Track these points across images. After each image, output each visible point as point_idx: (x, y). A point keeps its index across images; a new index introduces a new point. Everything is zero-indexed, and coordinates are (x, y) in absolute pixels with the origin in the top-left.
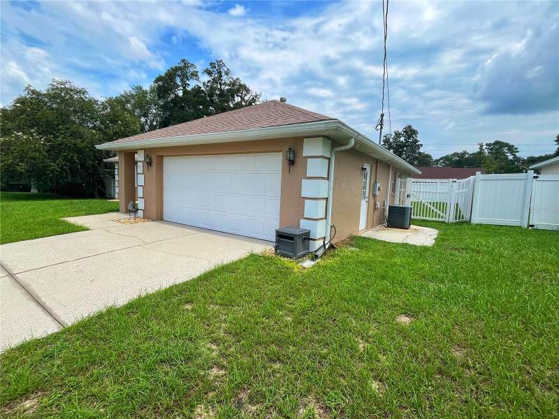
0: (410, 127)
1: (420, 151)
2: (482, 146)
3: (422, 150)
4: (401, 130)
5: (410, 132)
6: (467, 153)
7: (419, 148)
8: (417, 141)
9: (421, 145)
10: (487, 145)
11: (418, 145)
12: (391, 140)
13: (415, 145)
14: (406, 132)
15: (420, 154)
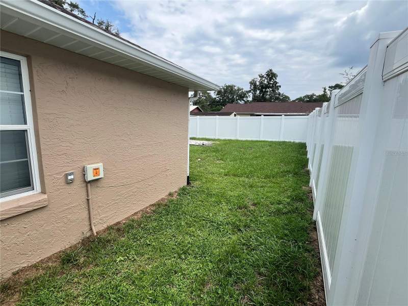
0: (271, 70)
1: (279, 91)
2: (325, 89)
3: (281, 91)
4: (264, 74)
5: (271, 75)
6: (315, 95)
7: (278, 89)
8: (277, 83)
9: (280, 86)
10: (329, 87)
11: (278, 86)
12: (258, 83)
13: (275, 87)
14: (268, 75)
15: (279, 94)
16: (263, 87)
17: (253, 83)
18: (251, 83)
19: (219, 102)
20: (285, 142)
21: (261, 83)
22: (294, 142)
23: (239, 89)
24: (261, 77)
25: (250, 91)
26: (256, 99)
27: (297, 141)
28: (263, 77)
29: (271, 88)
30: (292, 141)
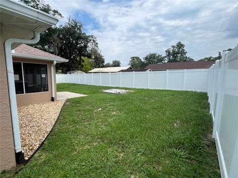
0: (180, 43)
2: (220, 53)
4: (175, 45)
5: (180, 46)
6: (213, 58)
7: (185, 54)
8: (184, 50)
11: (185, 52)
12: (171, 51)
13: (183, 53)
14: (178, 46)
15: (186, 57)
16: (174, 54)
17: (168, 52)
18: (166, 51)
19: (146, 64)
20: (187, 91)
21: (173, 51)
22: (195, 92)
23: (159, 56)
24: (173, 47)
25: (166, 57)
26: (170, 61)
27: (198, 91)
28: (174, 47)
29: (180, 53)
30: (194, 91)
